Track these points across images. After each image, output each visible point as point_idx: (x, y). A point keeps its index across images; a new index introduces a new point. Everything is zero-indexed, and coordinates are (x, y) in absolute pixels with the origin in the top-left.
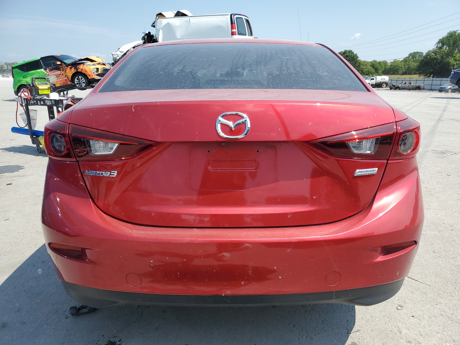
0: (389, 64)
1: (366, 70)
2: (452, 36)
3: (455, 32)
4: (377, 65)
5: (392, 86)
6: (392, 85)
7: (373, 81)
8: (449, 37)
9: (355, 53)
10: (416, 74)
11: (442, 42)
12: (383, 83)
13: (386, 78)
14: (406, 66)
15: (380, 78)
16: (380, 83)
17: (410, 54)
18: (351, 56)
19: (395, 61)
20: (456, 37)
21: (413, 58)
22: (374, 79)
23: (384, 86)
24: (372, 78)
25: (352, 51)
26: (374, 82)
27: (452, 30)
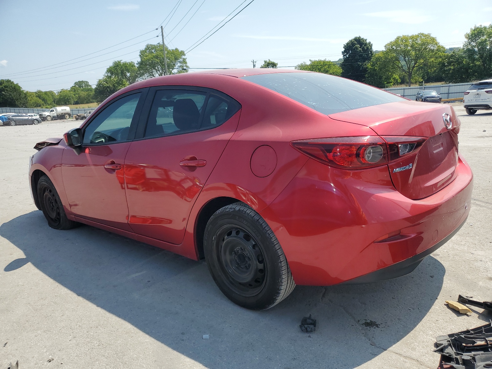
0: (57, 94)
1: (33, 101)
2: (117, 65)
3: (119, 62)
4: (44, 96)
5: (78, 117)
6: (77, 115)
7: (53, 112)
8: (116, 66)
9: (15, 83)
10: (93, 102)
11: (110, 70)
12: (65, 114)
13: (66, 109)
14: (76, 95)
15: (61, 109)
16: (62, 114)
17: (75, 83)
18: (11, 86)
19: (62, 91)
20: (122, 67)
21: (80, 87)
22: (53, 111)
23: (67, 117)
24: (51, 109)
25: (11, 80)
26: (54, 114)
27: (117, 60)
